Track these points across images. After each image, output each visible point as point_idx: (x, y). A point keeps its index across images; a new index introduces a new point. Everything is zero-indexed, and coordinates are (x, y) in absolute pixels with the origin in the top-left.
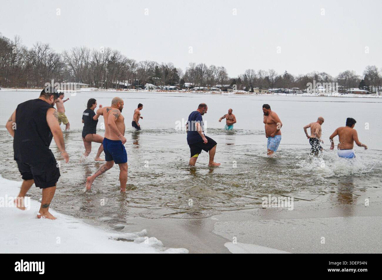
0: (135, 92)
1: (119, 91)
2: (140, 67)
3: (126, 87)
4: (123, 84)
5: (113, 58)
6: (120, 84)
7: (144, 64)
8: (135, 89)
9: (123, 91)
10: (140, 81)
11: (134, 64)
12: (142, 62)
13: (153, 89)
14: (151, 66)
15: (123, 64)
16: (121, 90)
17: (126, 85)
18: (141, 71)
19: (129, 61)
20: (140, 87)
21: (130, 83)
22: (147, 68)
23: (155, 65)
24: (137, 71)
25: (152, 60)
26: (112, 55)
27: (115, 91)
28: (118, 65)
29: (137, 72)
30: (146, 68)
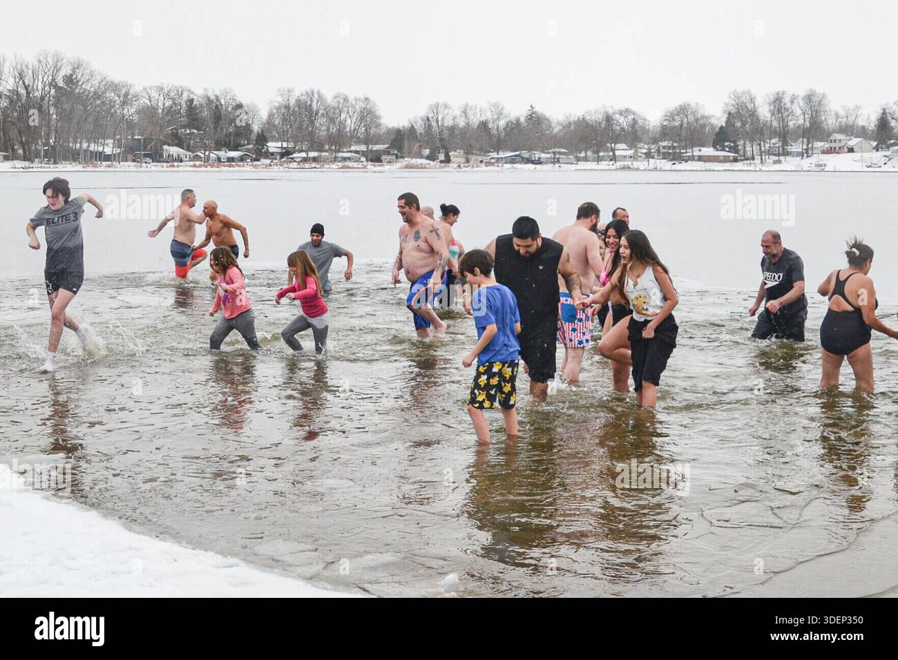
0: (134, 169)
1: (90, 169)
2: (144, 101)
3: (107, 158)
4: (100, 149)
5: (69, 80)
6: (92, 148)
7: (154, 94)
8: (134, 161)
9: (102, 169)
10: (147, 141)
11: (126, 95)
12: (150, 88)
13: (181, 161)
14: (173, 99)
15: (97, 95)
16: (95, 167)
17: (108, 151)
18: (149, 113)
19: (115, 87)
20: (146, 156)
21: (119, 147)
22: (162, 103)
23: (185, 96)
24: (138, 112)
25: (177, 84)
26: (65, 71)
27: (80, 168)
28: (83, 99)
29: (136, 118)
30: (160, 104)
